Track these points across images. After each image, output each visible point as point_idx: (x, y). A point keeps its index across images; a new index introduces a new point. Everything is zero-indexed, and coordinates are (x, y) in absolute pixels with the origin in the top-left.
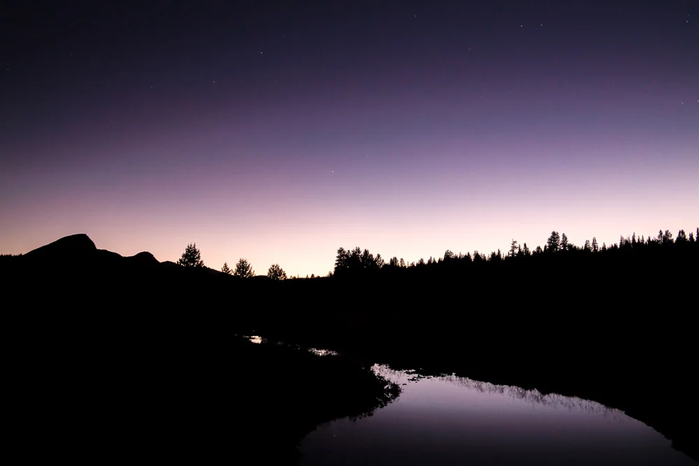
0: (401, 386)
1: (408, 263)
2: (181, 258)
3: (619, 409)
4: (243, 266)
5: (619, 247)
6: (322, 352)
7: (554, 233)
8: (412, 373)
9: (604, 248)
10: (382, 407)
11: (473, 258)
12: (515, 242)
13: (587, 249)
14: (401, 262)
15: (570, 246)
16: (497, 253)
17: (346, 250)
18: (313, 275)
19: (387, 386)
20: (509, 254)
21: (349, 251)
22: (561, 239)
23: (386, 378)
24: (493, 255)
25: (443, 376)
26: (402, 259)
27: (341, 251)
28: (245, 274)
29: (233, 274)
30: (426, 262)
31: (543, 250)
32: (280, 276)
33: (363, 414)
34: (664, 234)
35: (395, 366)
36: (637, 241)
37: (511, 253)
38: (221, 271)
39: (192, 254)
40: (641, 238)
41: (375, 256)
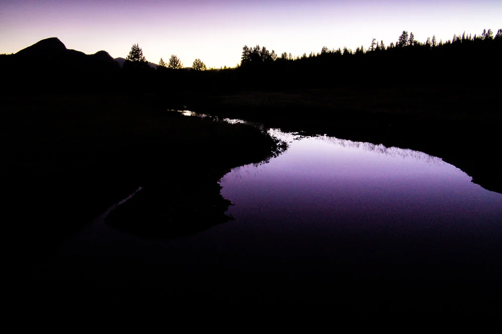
0: (288, 143)
1: (294, 58)
2: (129, 55)
3: (438, 157)
4: (174, 61)
5: (451, 42)
6: (234, 121)
7: (404, 33)
8: (296, 134)
9: (440, 44)
10: (275, 157)
11: (342, 52)
12: (374, 40)
13: (428, 45)
14: (290, 56)
15: (415, 42)
16: (360, 49)
17: (249, 47)
18: (225, 67)
19: (279, 143)
20: (369, 49)
21: (251, 48)
22: (409, 37)
23: (278, 138)
24: (358, 50)
25: (317, 136)
26: (290, 54)
27: (245, 48)
28: (176, 66)
29: (167, 67)
30: (308, 56)
31: (395, 46)
32: (201, 67)
33: (263, 162)
34: (487, 32)
35: (285, 130)
36: (465, 38)
37: (371, 48)
38: (158, 64)
39: (136, 51)
40: (469, 36)
41: (270, 52)
